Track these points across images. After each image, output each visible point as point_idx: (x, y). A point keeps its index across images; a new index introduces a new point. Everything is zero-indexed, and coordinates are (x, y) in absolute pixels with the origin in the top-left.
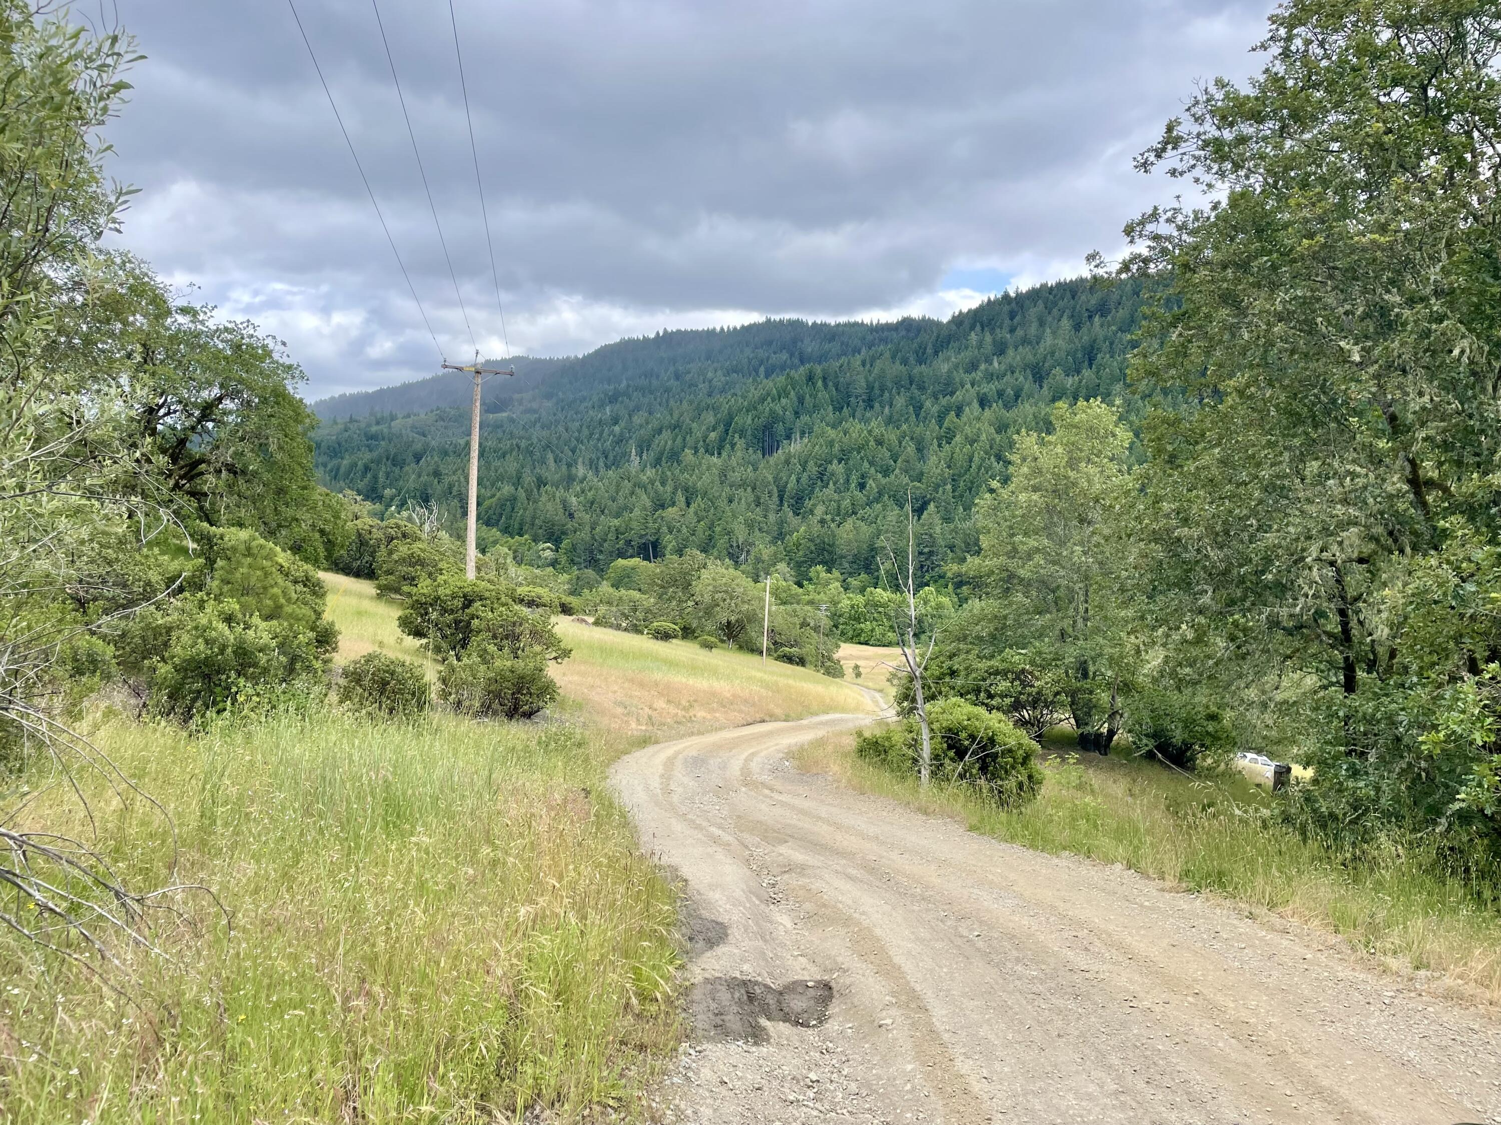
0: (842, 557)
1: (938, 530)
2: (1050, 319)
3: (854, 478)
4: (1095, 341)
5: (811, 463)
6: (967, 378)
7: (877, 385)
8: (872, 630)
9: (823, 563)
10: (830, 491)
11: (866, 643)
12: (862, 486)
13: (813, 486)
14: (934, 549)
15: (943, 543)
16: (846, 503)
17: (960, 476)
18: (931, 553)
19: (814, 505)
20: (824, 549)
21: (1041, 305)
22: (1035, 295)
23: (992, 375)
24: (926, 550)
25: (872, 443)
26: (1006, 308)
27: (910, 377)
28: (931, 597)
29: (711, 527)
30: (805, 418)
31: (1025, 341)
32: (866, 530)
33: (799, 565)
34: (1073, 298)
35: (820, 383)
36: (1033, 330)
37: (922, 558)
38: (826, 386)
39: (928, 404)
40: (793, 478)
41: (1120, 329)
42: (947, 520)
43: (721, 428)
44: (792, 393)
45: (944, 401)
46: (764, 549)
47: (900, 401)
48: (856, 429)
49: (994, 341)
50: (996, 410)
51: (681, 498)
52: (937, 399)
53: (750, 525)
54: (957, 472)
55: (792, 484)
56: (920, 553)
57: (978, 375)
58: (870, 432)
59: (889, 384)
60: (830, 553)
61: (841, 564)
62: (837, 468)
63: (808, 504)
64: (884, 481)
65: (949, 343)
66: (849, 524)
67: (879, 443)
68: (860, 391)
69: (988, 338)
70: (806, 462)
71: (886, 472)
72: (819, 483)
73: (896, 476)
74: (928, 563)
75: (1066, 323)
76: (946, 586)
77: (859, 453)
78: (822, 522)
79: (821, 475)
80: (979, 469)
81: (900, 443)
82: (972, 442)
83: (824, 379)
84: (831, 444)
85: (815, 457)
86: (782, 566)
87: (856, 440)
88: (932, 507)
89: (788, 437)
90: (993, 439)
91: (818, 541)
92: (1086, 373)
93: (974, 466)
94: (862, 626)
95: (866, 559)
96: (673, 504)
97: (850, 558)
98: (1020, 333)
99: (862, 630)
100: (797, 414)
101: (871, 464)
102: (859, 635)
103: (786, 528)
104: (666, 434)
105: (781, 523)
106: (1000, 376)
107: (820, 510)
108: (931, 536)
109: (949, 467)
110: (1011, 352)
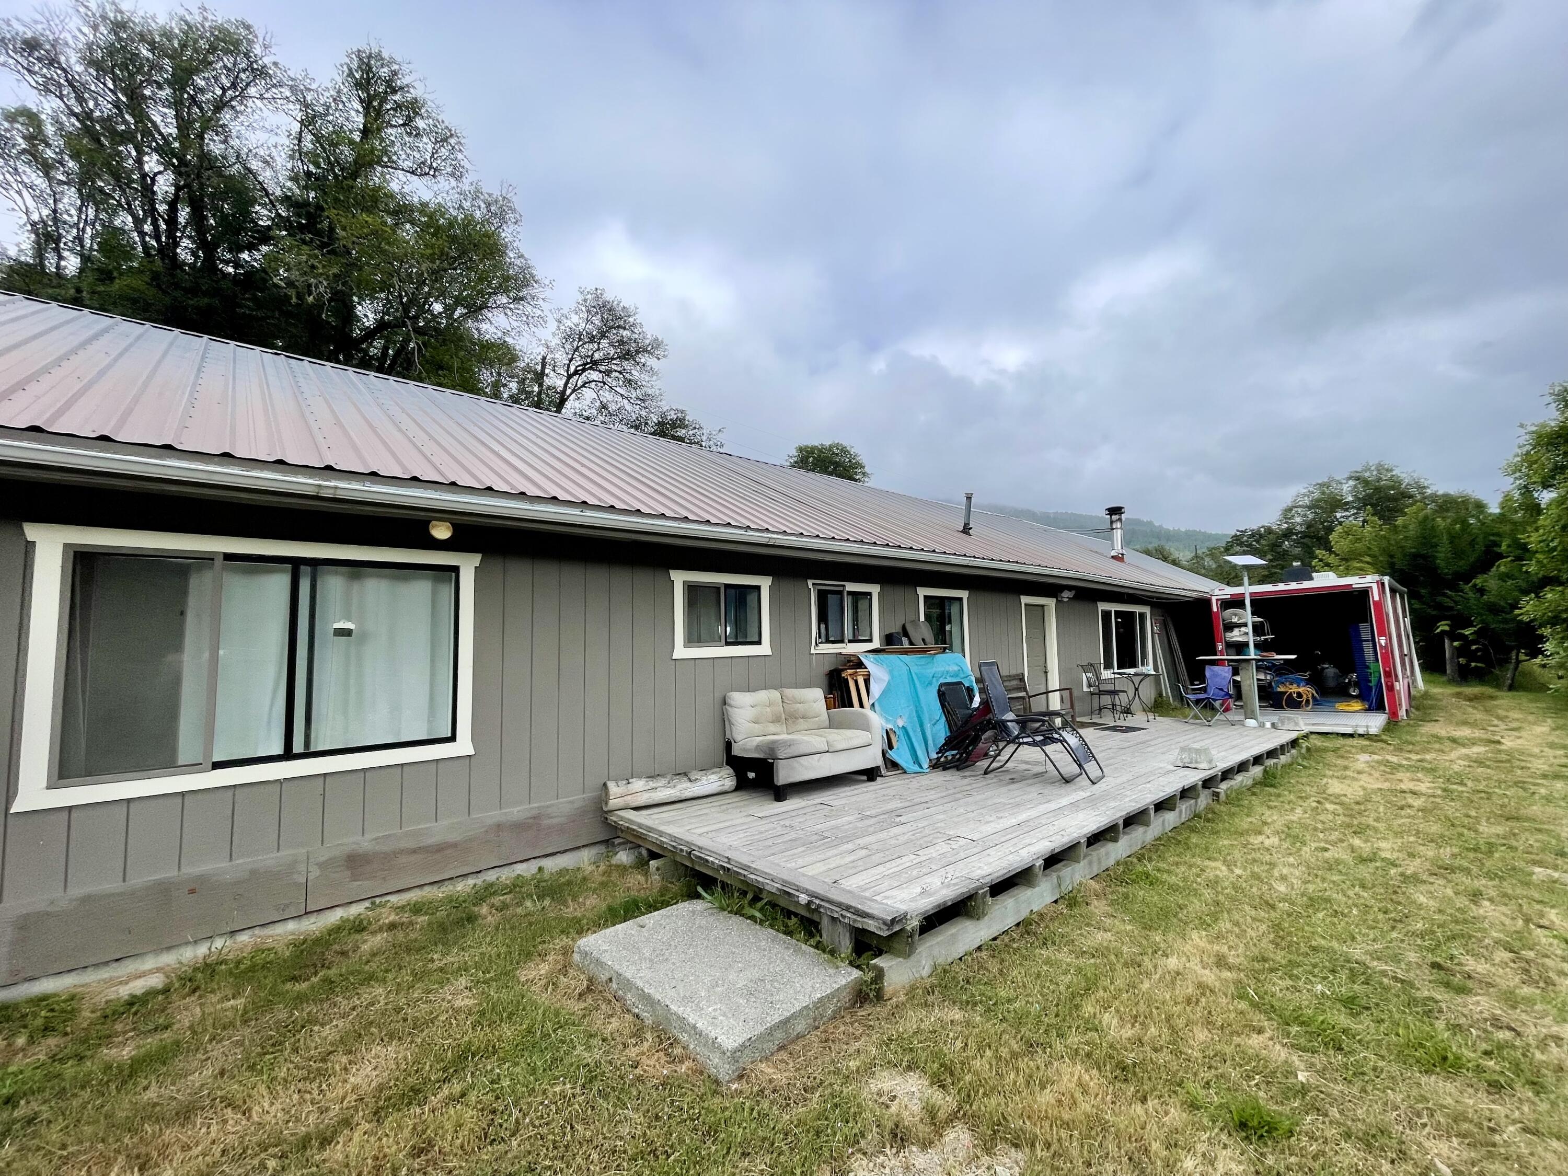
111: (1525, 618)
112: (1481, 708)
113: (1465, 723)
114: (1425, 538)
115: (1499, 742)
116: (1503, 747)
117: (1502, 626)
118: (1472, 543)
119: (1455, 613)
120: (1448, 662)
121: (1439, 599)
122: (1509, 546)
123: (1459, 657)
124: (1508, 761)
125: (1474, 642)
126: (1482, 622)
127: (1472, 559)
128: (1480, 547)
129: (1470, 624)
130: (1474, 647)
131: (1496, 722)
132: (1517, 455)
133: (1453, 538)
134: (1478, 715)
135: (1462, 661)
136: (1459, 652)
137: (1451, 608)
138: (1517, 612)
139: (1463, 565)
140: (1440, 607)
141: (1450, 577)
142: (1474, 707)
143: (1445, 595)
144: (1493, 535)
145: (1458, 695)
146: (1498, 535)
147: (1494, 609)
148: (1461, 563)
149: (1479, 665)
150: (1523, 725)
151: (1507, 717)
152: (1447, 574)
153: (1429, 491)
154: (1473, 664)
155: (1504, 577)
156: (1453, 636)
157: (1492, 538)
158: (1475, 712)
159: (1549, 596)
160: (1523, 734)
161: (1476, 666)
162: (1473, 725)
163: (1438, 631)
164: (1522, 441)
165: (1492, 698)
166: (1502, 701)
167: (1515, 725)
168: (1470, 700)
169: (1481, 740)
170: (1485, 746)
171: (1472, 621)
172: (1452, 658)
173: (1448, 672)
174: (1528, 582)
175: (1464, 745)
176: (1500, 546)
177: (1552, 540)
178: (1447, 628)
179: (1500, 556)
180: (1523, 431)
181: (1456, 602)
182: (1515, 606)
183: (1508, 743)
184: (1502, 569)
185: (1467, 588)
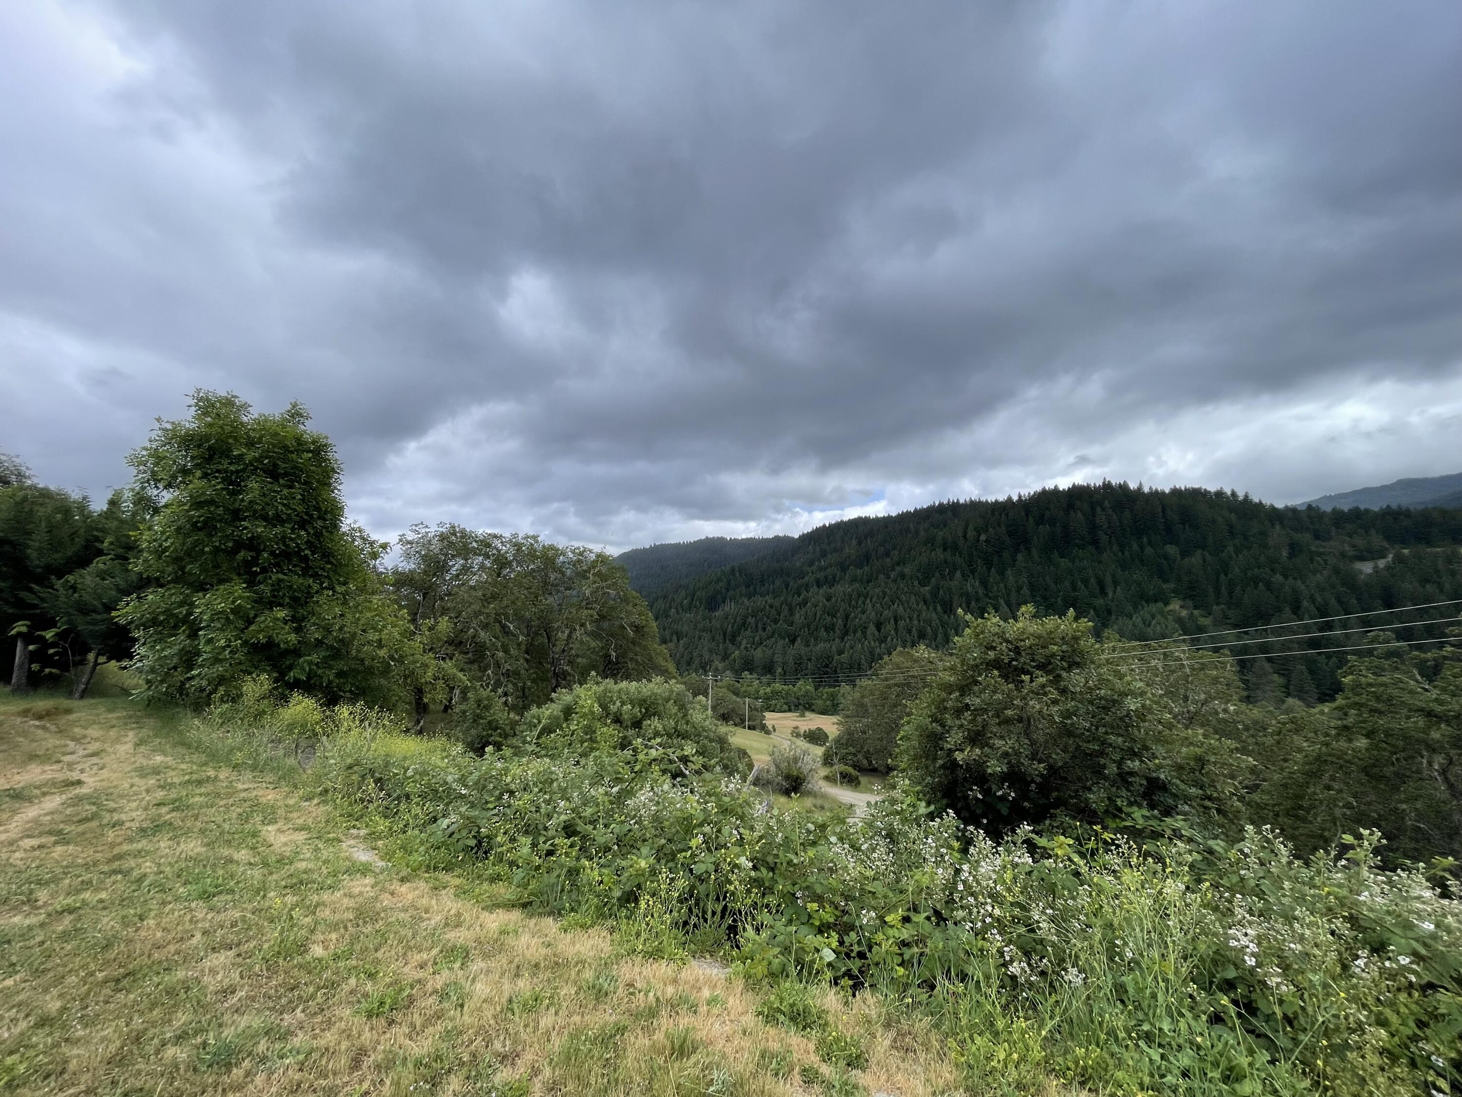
0: (757, 666)
3: (760, 626)
4: (868, 551)
5: (738, 618)
6: (810, 570)
8: (776, 705)
9: (748, 670)
10: (748, 632)
11: (774, 712)
12: (764, 629)
13: (740, 630)
16: (757, 638)
17: (811, 624)
19: (741, 640)
20: (748, 663)
23: (821, 568)
25: (767, 607)
29: (691, 653)
30: (731, 593)
31: (835, 550)
32: (768, 652)
33: (737, 671)
37: (797, 666)
39: (791, 584)
40: (730, 625)
42: (807, 646)
43: (689, 598)
44: (723, 579)
45: (800, 582)
46: (718, 664)
47: (778, 583)
48: (759, 601)
49: (821, 549)
50: (824, 589)
51: (675, 638)
52: (796, 582)
53: (711, 651)
54: (809, 622)
55: (729, 629)
56: (796, 664)
57: (814, 568)
59: (771, 573)
60: (751, 664)
61: (757, 670)
62: (751, 620)
63: (739, 639)
64: (775, 626)
65: (799, 549)
66: (759, 649)
67: (771, 607)
69: (818, 548)
70: (735, 617)
71: (776, 622)
72: (743, 628)
73: (780, 624)
74: (800, 669)
75: (854, 540)
77: (761, 612)
78: (746, 648)
79: (744, 624)
80: (820, 619)
81: (781, 606)
82: (816, 606)
84: (747, 607)
85: (739, 614)
86: (728, 672)
87: (759, 606)
88: (799, 639)
89: (724, 602)
91: (745, 658)
92: (866, 568)
93: (817, 618)
95: (769, 667)
96: (671, 641)
97: (761, 667)
98: (833, 546)
100: (727, 590)
101: (768, 618)
102: (770, 708)
103: (729, 652)
104: (660, 601)
105: (725, 649)
106: (826, 568)
107: (744, 642)
110: (829, 556)
111: (123, 622)
112: (53, 728)
113: (33, 757)
114: (18, 522)
115: (79, 783)
116: (84, 790)
117: (91, 627)
118: (73, 536)
119: (38, 611)
120: (16, 669)
121: (23, 594)
122: (111, 543)
123: (31, 663)
124: (94, 816)
125: (54, 645)
126: (69, 622)
127: (70, 554)
128: (80, 542)
129: (52, 624)
130: (51, 651)
131: (72, 744)
132: (145, 449)
133: (51, 528)
134: (52, 741)
135: (35, 667)
136: (33, 657)
137: (35, 606)
138: (114, 614)
139: (58, 558)
140: (20, 604)
141: (39, 570)
142: (44, 728)
143: (30, 590)
144: (97, 530)
145: (25, 713)
146: (102, 530)
147: (84, 609)
148: (56, 556)
149: (53, 671)
150: (106, 746)
151: (85, 737)
152: (38, 566)
153: (29, 482)
154: (47, 670)
155: (102, 575)
156: (28, 638)
157: (95, 533)
158: (47, 735)
159: (150, 597)
160: (106, 760)
161: (51, 673)
162: (45, 758)
163: (13, 632)
164: (153, 435)
165: (68, 711)
166: (79, 715)
167: (95, 746)
168: (40, 718)
169: (53, 783)
170: (62, 793)
171: (57, 622)
172: (22, 665)
173: (14, 681)
174: (127, 581)
175: (30, 800)
176: (103, 542)
177: (166, 540)
178: (24, 629)
179: (100, 553)
180: (157, 425)
181: (42, 600)
182: (109, 607)
183: (91, 783)
184: (101, 566)
185: (58, 584)
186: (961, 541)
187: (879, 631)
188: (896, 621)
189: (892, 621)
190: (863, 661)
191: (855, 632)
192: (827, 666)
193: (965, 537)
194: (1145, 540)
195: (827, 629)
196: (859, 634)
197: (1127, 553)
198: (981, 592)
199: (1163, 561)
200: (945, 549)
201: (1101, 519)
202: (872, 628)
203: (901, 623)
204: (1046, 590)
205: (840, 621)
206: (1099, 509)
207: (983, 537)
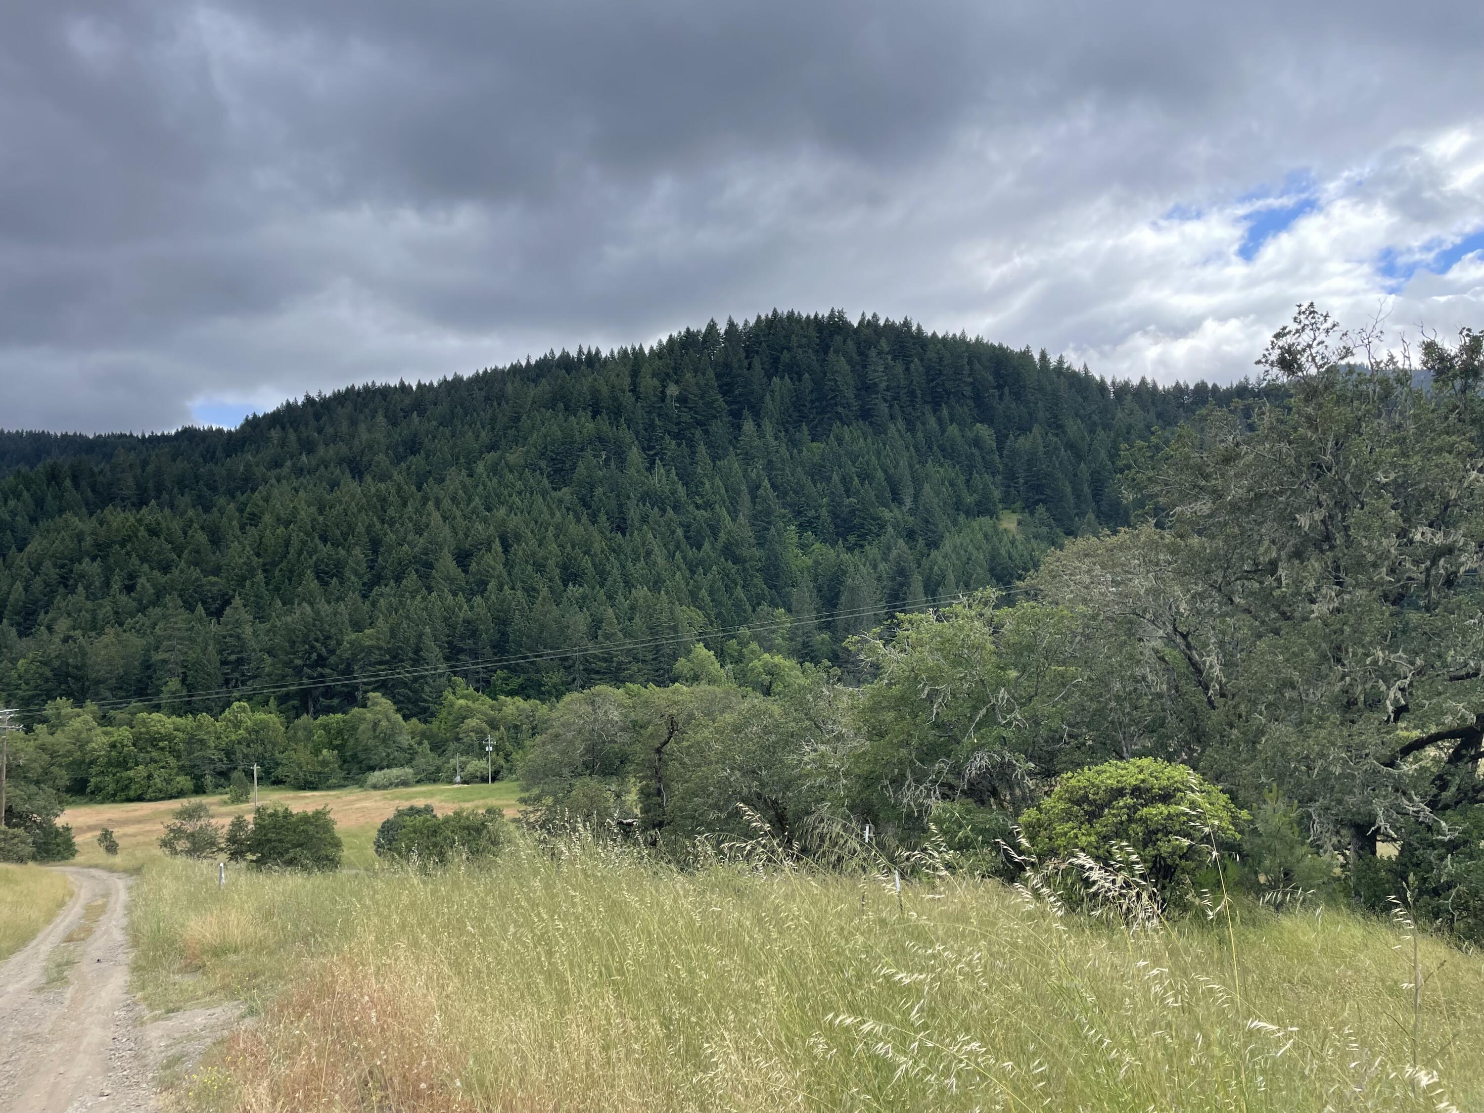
0: (98, 682)
1: (248, 630)
2: (362, 417)
3: (117, 578)
4: (415, 435)
5: (48, 563)
7: (151, 485)
8: (150, 777)
9: (69, 695)
10: (78, 598)
11: (140, 799)
12: (129, 589)
13: (51, 594)
14: (244, 655)
15: (257, 647)
16: (105, 611)
17: (275, 564)
18: (240, 662)
19: (54, 620)
20: (68, 674)
21: (349, 405)
22: (340, 398)
23: (302, 470)
24: (233, 657)
25: (142, 532)
26: (310, 410)
27: (196, 477)
28: (242, 716)
31: (336, 438)
32: (137, 642)
33: (25, 703)
34: (385, 400)
35: (68, 483)
36: (344, 427)
37: (227, 669)
38: (76, 486)
40: (19, 586)
41: (441, 424)
42: (261, 617)
44: (25, 493)
49: (299, 439)
52: (233, 497)
54: (268, 560)
55: (16, 595)
56: (224, 663)
58: (140, 521)
59: (168, 484)
60: (76, 679)
61: (97, 694)
62: (91, 568)
63: (44, 619)
64: (163, 579)
65: (243, 445)
66: (110, 637)
67: (154, 532)
68: (126, 492)
69: (292, 437)
70: (40, 564)
71: (166, 569)
72: (62, 590)
73: (182, 571)
74: (236, 675)
75: (380, 419)
76: (266, 703)
77: (123, 545)
79: (64, 581)
80: (300, 553)
81: (185, 533)
82: (287, 523)
83: (75, 479)
84: (80, 537)
85: (53, 555)
87: (117, 530)
88: (237, 604)
90: (315, 520)
91: (56, 663)
93: (292, 550)
94: (131, 773)
95: (139, 681)
97: (113, 682)
98: (329, 431)
99: (131, 780)
101: (143, 560)
102: (127, 787)
108: (238, 637)
109: (258, 555)
110: (321, 449)
186: (628, 399)
187: (466, 571)
188: (506, 548)
189: (497, 546)
190: (428, 641)
191: (398, 579)
192: (321, 661)
193: (634, 390)
194: (945, 412)
195: (322, 577)
196: (411, 580)
197: (920, 435)
198: (681, 491)
199: (975, 450)
200: (595, 414)
201: (877, 372)
202: (447, 563)
203: (519, 550)
204: (796, 493)
205: (357, 551)
206: (873, 353)
207: (673, 390)
